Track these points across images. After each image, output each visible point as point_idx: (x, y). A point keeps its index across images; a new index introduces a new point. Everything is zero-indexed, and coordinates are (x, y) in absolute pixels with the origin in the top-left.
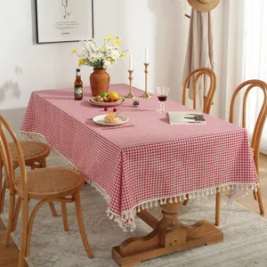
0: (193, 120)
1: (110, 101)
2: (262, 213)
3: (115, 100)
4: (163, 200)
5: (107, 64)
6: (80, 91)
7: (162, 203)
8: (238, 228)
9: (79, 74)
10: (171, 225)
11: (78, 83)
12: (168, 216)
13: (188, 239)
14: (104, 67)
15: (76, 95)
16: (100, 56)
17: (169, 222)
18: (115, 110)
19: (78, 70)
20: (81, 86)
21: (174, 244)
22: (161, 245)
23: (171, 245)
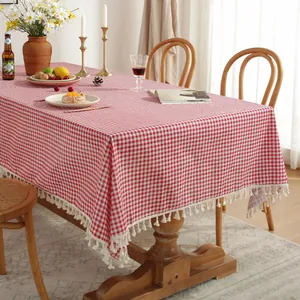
0: (194, 98)
1: (58, 78)
2: (271, 229)
3: (66, 78)
4: (167, 215)
5: (49, 26)
6: (10, 67)
7: (165, 220)
8: (247, 251)
9: (10, 41)
10: (169, 254)
11: (8, 56)
12: (165, 241)
13: (193, 272)
14: (45, 32)
15: (4, 72)
16: (40, 15)
17: (165, 250)
18: (70, 90)
19: (7, 36)
20: (12, 59)
21: (174, 281)
22: (155, 285)
23: (170, 283)
